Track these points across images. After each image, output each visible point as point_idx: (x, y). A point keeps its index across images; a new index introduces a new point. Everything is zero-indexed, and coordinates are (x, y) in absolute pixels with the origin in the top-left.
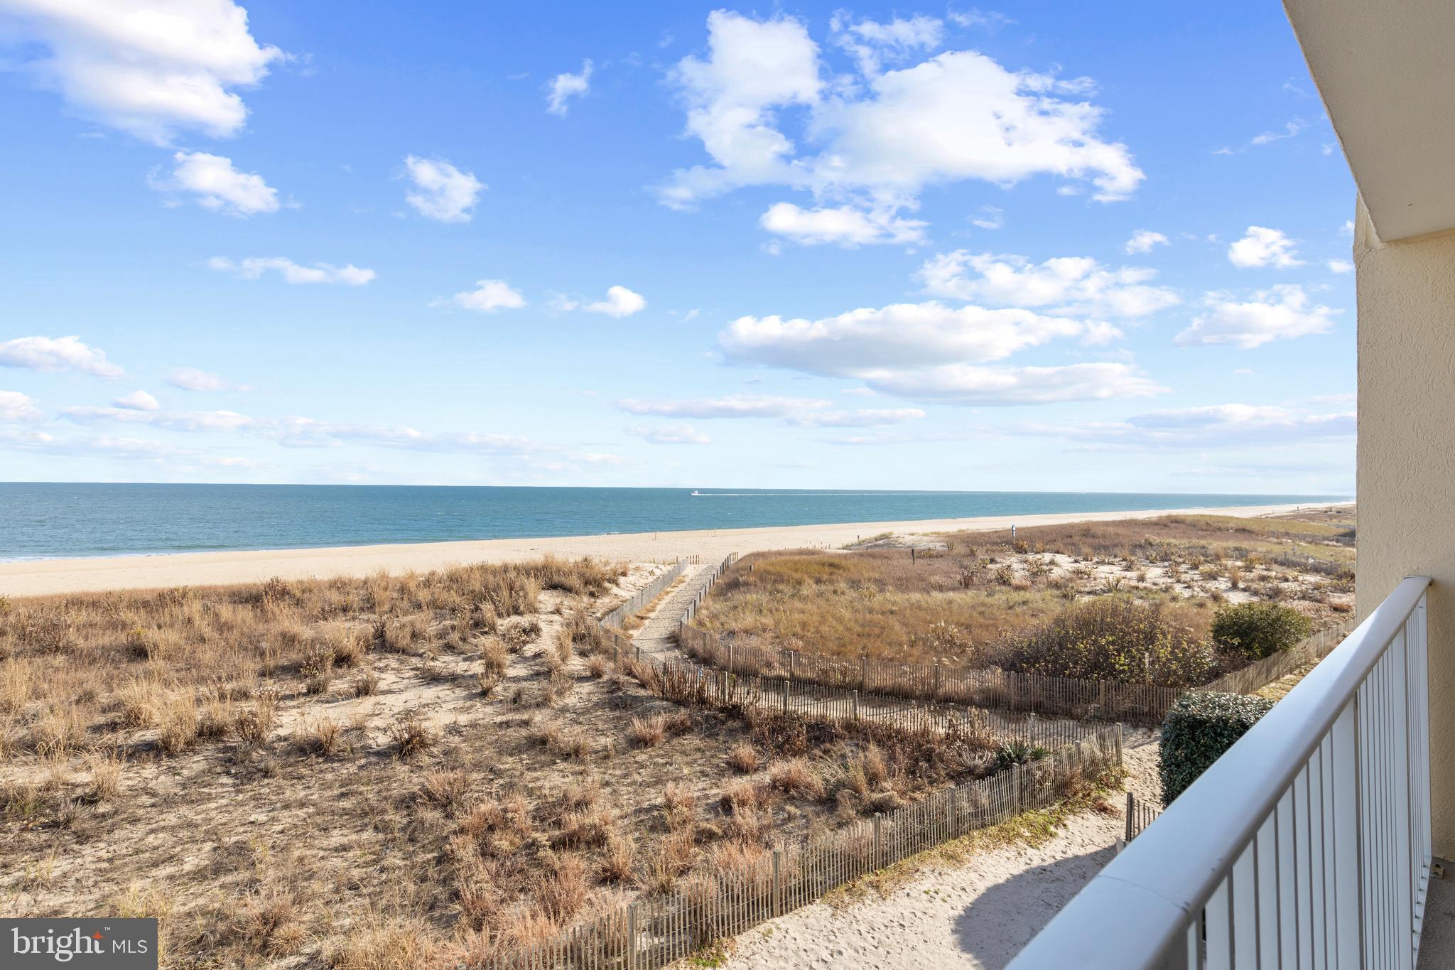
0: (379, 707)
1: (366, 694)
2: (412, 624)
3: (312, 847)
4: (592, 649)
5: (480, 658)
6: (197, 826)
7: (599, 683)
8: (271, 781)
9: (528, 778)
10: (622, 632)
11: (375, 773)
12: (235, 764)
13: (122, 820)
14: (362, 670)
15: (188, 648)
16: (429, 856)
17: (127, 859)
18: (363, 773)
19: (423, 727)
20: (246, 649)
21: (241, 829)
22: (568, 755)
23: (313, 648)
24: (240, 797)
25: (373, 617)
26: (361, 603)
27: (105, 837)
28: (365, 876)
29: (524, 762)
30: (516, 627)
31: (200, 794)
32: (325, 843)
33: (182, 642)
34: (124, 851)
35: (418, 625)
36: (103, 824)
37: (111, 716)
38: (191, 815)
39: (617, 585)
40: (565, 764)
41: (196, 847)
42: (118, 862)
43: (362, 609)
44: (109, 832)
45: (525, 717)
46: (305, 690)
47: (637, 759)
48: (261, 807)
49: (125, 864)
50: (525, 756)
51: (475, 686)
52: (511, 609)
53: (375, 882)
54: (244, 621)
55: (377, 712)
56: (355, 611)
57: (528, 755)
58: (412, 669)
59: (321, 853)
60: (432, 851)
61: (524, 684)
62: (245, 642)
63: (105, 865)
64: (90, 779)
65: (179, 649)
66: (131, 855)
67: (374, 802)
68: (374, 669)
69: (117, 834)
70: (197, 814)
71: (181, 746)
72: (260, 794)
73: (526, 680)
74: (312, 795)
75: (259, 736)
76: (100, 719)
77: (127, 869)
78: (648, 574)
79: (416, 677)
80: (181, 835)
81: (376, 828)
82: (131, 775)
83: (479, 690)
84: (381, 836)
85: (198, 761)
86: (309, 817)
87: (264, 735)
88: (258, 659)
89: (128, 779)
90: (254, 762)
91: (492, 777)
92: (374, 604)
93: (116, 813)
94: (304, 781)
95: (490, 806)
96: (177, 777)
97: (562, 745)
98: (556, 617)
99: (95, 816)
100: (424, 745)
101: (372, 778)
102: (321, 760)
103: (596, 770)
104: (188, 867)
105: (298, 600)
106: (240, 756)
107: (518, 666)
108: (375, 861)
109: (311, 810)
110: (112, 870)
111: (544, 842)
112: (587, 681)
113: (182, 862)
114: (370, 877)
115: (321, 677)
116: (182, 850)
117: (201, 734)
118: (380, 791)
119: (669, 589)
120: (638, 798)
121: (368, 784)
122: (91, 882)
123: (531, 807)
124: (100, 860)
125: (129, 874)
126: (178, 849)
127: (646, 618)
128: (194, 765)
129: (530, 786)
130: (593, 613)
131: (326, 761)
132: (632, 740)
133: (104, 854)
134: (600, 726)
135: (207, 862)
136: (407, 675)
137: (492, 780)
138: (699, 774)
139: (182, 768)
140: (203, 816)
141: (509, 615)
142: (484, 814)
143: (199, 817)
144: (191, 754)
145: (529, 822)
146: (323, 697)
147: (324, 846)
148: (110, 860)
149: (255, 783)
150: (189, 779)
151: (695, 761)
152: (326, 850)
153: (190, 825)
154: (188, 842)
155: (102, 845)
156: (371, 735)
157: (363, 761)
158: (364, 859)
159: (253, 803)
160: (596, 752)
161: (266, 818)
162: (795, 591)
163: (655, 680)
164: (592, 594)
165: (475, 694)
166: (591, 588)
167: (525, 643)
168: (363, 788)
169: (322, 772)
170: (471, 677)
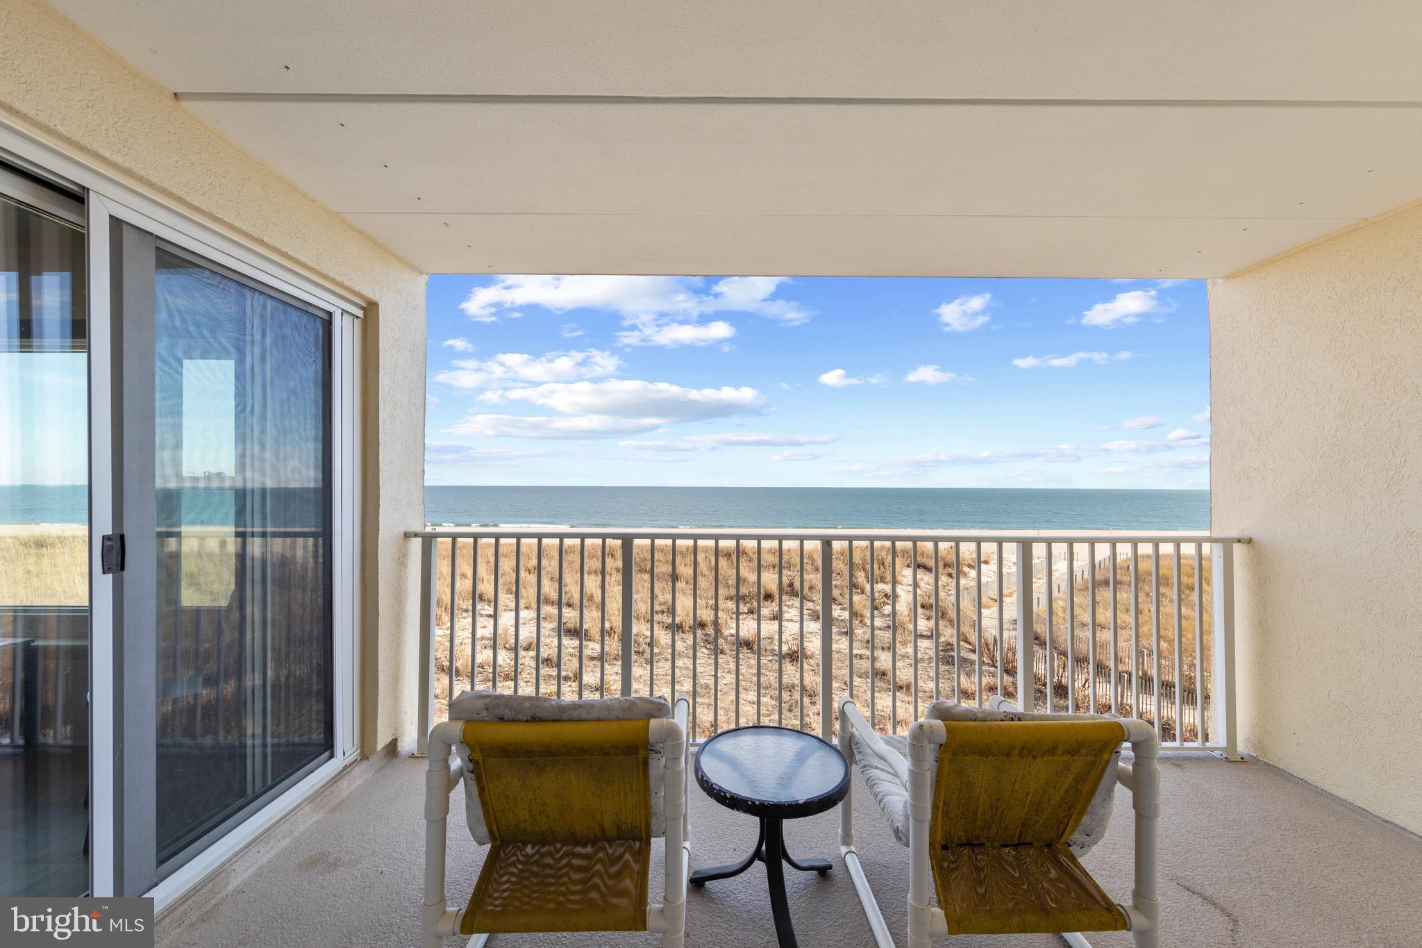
2: (811, 580)
6: (687, 669)
7: (937, 642)
8: (724, 656)
11: (776, 666)
12: (709, 643)
18: (766, 664)
21: (708, 677)
22: (907, 689)
30: (879, 592)
31: (688, 655)
34: (661, 673)
35: (814, 581)
38: (686, 664)
40: (898, 694)
41: (687, 679)
43: (784, 568)
46: (747, 611)
50: (869, 680)
51: (843, 627)
55: (782, 631)
57: (872, 680)
58: (809, 610)
59: (742, 701)
68: (784, 605)
75: (720, 631)
76: (661, 608)
78: (1012, 565)
79: (812, 615)
80: (683, 672)
81: (771, 697)
82: (667, 637)
83: (845, 630)
88: (729, 590)
90: (718, 644)
92: (792, 565)
96: (682, 644)
100: (807, 657)
102: (749, 651)
103: (922, 704)
106: (712, 640)
112: (927, 639)
115: (755, 604)
117: (695, 624)
126: (682, 678)
130: (951, 591)
131: (752, 653)
135: (690, 689)
136: (807, 613)
139: (683, 640)
140: (689, 665)
144: (691, 633)
146: (755, 616)
149: (717, 656)
153: (685, 668)
156: (776, 644)
157: (770, 658)
160: (925, 692)
162: (1183, 596)
163: (986, 648)
164: (950, 575)
165: (843, 632)
166: (950, 570)
167: (885, 604)
168: (767, 673)
169: (749, 658)
170: (842, 620)
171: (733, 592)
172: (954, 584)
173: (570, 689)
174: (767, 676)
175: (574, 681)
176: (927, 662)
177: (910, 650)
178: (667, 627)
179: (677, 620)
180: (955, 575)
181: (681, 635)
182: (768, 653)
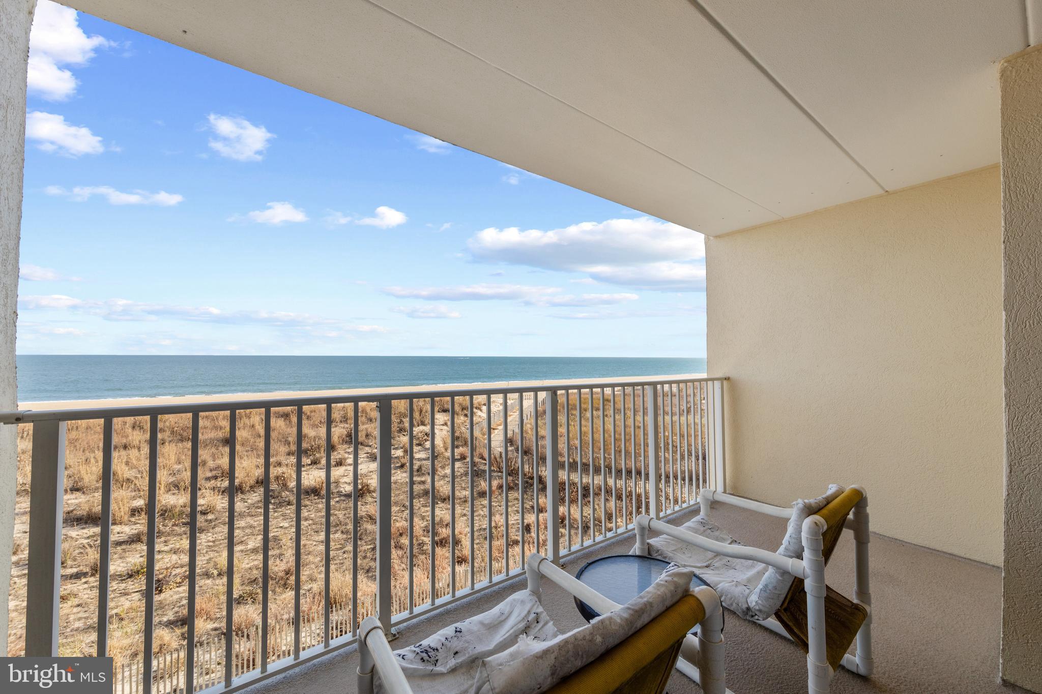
0: (347, 472)
1: (341, 465)
2: (367, 429)
3: (310, 540)
4: (462, 445)
5: (402, 448)
6: (254, 527)
7: (464, 462)
8: (291, 507)
9: (423, 510)
10: (481, 436)
11: (343, 505)
12: (274, 498)
13: (219, 523)
14: (339, 453)
15: (252, 440)
16: (369, 547)
17: (222, 541)
18: (338, 505)
19: (369, 482)
20: (281, 441)
21: (276, 530)
22: (445, 499)
23: (314, 441)
24: (276, 514)
25: (346, 426)
26: (341, 418)
27: (211, 530)
28: (336, 555)
29: (421, 502)
30: (421, 432)
31: (256, 512)
32: (317, 538)
33: (249, 437)
34: (220, 538)
35: (369, 430)
36: (210, 525)
37: (214, 473)
38: (252, 522)
39: (481, 410)
40: (443, 504)
41: (254, 537)
42: (217, 543)
43: (341, 422)
44: (213, 528)
45: (423, 479)
46: (310, 463)
47: (482, 503)
48: (286, 520)
49: (221, 544)
50: (421, 499)
51: (397, 462)
52: (420, 422)
53: (341, 558)
54: (280, 426)
55: (346, 474)
56: (337, 423)
57: (423, 499)
58: (365, 453)
59: (315, 543)
60: (370, 544)
61: (424, 462)
62: (280, 437)
63: (211, 544)
64: (204, 503)
65: (247, 440)
66: (223, 540)
67: (342, 519)
68: (346, 453)
69: (217, 529)
70: (255, 521)
71: (248, 488)
72: (285, 513)
73: (425, 460)
74: (311, 515)
75: (286, 484)
76: (209, 474)
77: (221, 546)
78: (499, 405)
79: (368, 457)
80: (247, 531)
81: (342, 532)
82: (223, 501)
83: (399, 465)
84: (345, 536)
85: (256, 496)
86: (309, 525)
87: (288, 484)
88: (287, 446)
89: (222, 503)
90: (283, 498)
91: (403, 510)
92: (347, 419)
93: (216, 519)
94: (308, 508)
95: (401, 524)
96: (245, 504)
97: (442, 494)
98: (445, 427)
99: (206, 521)
100: (369, 492)
101: (342, 507)
102: (316, 498)
103: (459, 508)
104: (250, 547)
105: (308, 416)
106: (276, 493)
107: (421, 453)
108: (341, 548)
109: (311, 522)
110: (214, 546)
111: (427, 542)
112: (458, 461)
113: (247, 544)
114: (338, 556)
115: (318, 455)
116: (248, 538)
117: (257, 482)
118: (345, 515)
119: (511, 413)
120: (481, 523)
121: (339, 510)
122: (204, 551)
123: (422, 525)
124: (209, 541)
125: (222, 549)
126: (246, 538)
127: (496, 429)
128: (254, 498)
129: (423, 515)
130: (466, 425)
131: (318, 498)
132: (480, 493)
133: (210, 538)
134: (463, 485)
135: (259, 545)
136: (363, 456)
137: (404, 511)
138: (515, 512)
139: (248, 499)
140: (258, 522)
141: (418, 426)
142: (398, 528)
143: (256, 523)
144: (252, 492)
145: (421, 532)
146: (319, 466)
147: (316, 540)
148: (214, 542)
149: (283, 508)
150: (251, 504)
151: (514, 505)
152: (317, 542)
153: (251, 527)
154: (250, 535)
155: (210, 534)
156: (342, 486)
157: (337, 499)
158: (335, 547)
159: (282, 518)
160: (460, 499)
161: (288, 525)
162: (582, 415)
163: (493, 461)
164: (466, 415)
165: (398, 467)
166: (465, 412)
167: (426, 440)
168: (337, 512)
169: (316, 503)
170: (396, 457)
171: (294, 448)
172: (468, 421)
173: (86, 586)
174: (336, 515)
175: (93, 575)
176: (459, 477)
177: (448, 471)
178: (223, 492)
179: (237, 482)
180: (469, 415)
181: (240, 496)
182: (335, 496)
